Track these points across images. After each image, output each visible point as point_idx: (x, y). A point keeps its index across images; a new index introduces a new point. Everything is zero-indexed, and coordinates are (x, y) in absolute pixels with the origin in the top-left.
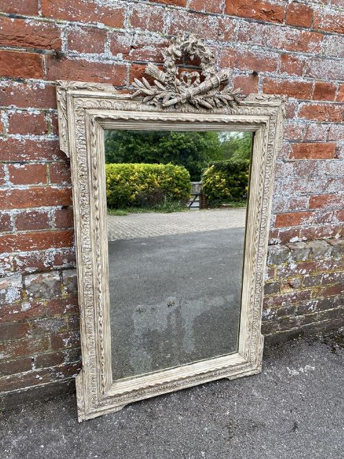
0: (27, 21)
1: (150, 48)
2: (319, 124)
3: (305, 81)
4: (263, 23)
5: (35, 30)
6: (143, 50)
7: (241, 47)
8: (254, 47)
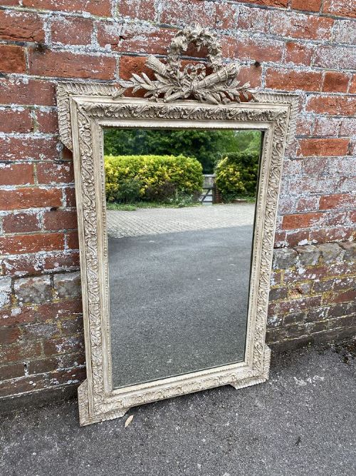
0: (7, 12)
1: (142, 39)
2: (329, 118)
3: (314, 71)
4: (266, 8)
5: (15, 22)
6: (133, 40)
7: (242, 35)
8: (255, 35)
